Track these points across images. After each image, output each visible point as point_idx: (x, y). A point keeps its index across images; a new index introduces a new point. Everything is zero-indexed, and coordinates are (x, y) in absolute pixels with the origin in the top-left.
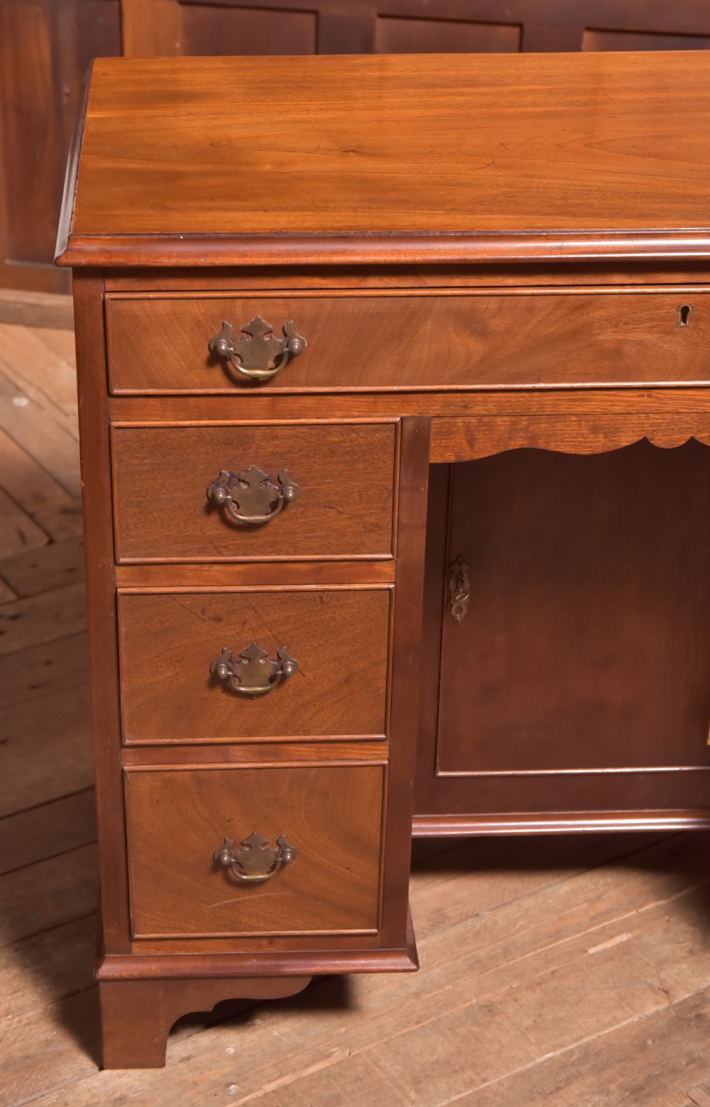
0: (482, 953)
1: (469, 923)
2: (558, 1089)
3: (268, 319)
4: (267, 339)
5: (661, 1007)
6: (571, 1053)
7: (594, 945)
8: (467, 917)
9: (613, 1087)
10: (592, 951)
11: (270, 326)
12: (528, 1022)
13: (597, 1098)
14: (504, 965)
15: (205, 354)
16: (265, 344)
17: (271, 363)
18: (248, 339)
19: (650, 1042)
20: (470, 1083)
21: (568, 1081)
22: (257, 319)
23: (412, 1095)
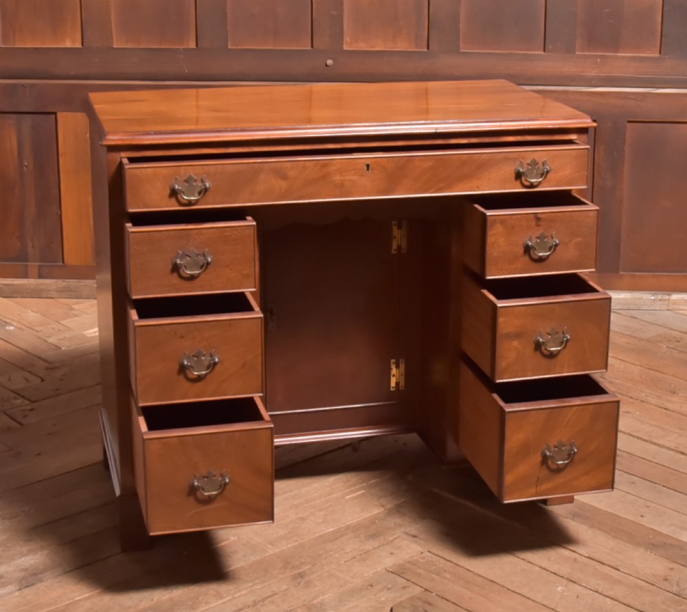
0: (295, 503)
1: (288, 494)
2: (337, 539)
3: (195, 175)
4: (194, 184)
5: (381, 511)
6: (342, 528)
7: (348, 495)
8: (287, 492)
9: (362, 536)
10: (347, 497)
11: (196, 178)
12: (321, 521)
13: (355, 540)
14: (307, 505)
15: (168, 192)
16: (194, 186)
17: (197, 195)
18: (186, 184)
19: (377, 521)
20: (297, 541)
21: (341, 536)
22: (190, 176)
23: (270, 547)
